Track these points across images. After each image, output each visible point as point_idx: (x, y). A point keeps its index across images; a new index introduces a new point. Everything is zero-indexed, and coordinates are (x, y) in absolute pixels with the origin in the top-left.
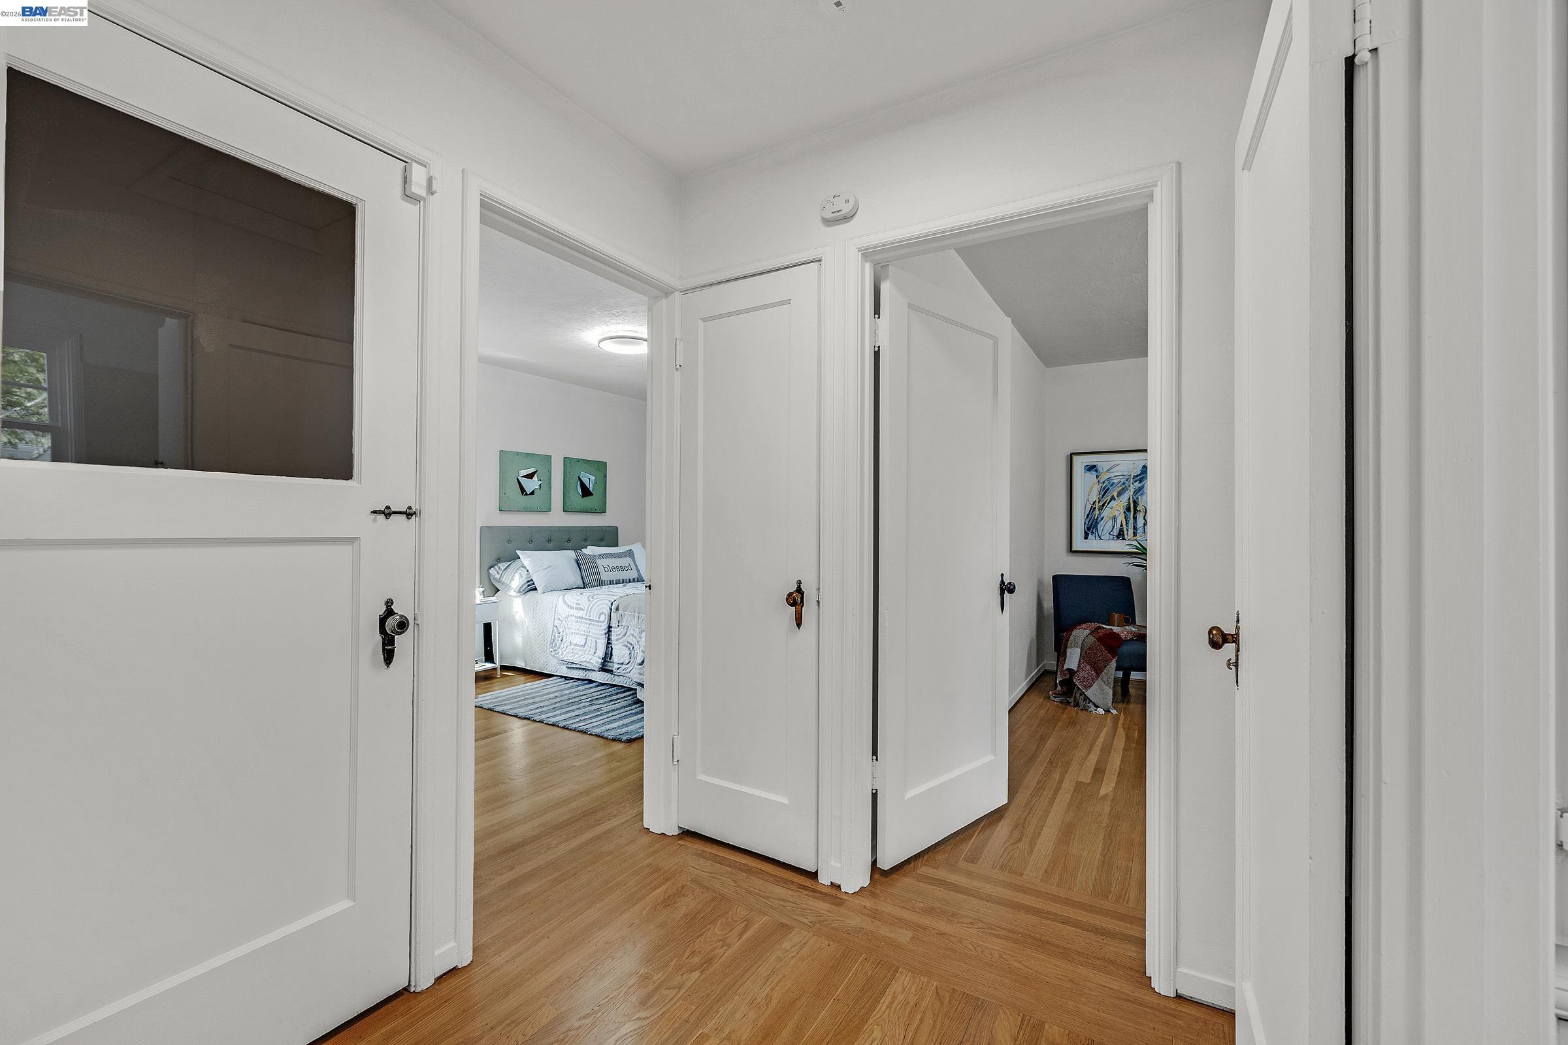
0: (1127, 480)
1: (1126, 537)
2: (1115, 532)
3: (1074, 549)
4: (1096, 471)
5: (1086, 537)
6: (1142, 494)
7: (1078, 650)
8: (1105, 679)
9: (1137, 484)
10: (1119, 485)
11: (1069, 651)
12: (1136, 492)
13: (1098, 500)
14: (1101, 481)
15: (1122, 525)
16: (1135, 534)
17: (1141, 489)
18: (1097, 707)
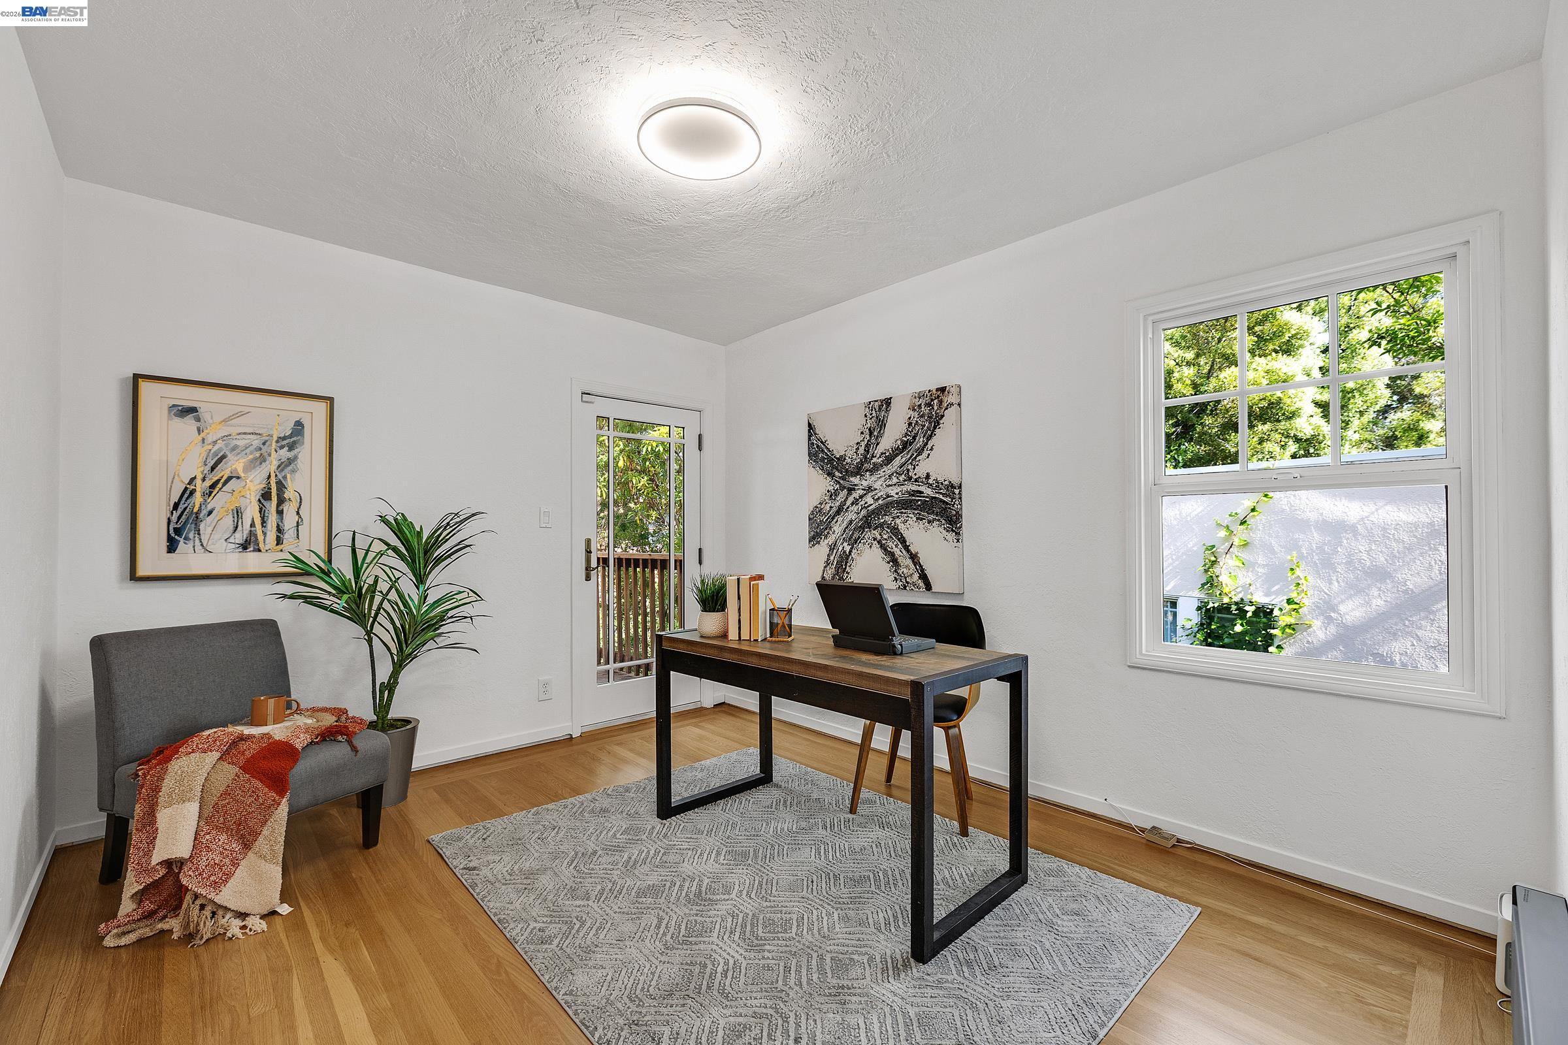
0: (264, 444)
1: (261, 545)
2: (239, 537)
3: (141, 572)
4: (198, 419)
5: (172, 547)
6: (293, 471)
7: (193, 808)
8: (265, 850)
9: (285, 453)
10: (248, 451)
11: (163, 817)
12: (282, 466)
13: (200, 477)
14: (210, 439)
15: (253, 525)
16: (279, 541)
17: (290, 461)
18: (243, 916)
